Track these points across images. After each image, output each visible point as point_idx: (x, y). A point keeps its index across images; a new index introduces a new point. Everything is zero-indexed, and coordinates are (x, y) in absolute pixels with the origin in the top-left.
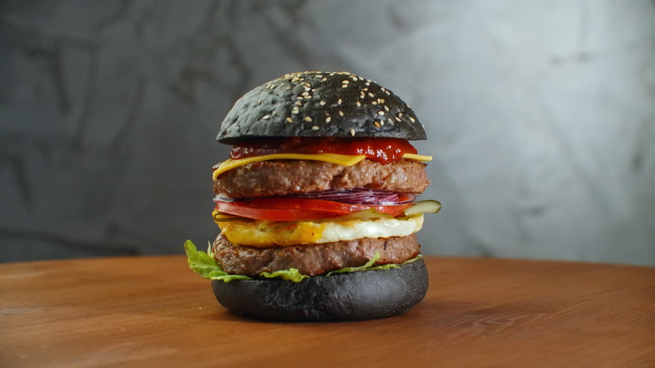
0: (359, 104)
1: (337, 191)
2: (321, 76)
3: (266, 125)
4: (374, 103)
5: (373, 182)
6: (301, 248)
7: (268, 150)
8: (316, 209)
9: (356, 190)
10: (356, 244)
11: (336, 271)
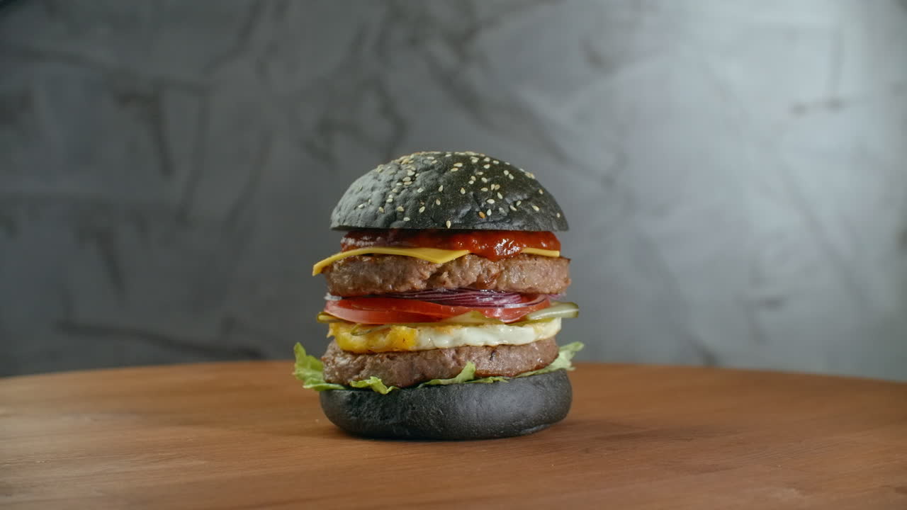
0: (463, 191)
1: (437, 291)
2: (433, 158)
3: (360, 215)
4: (485, 190)
5: (477, 281)
6: (391, 355)
7: (367, 243)
8: (412, 311)
9: (461, 290)
10: (453, 352)
11: (428, 383)
